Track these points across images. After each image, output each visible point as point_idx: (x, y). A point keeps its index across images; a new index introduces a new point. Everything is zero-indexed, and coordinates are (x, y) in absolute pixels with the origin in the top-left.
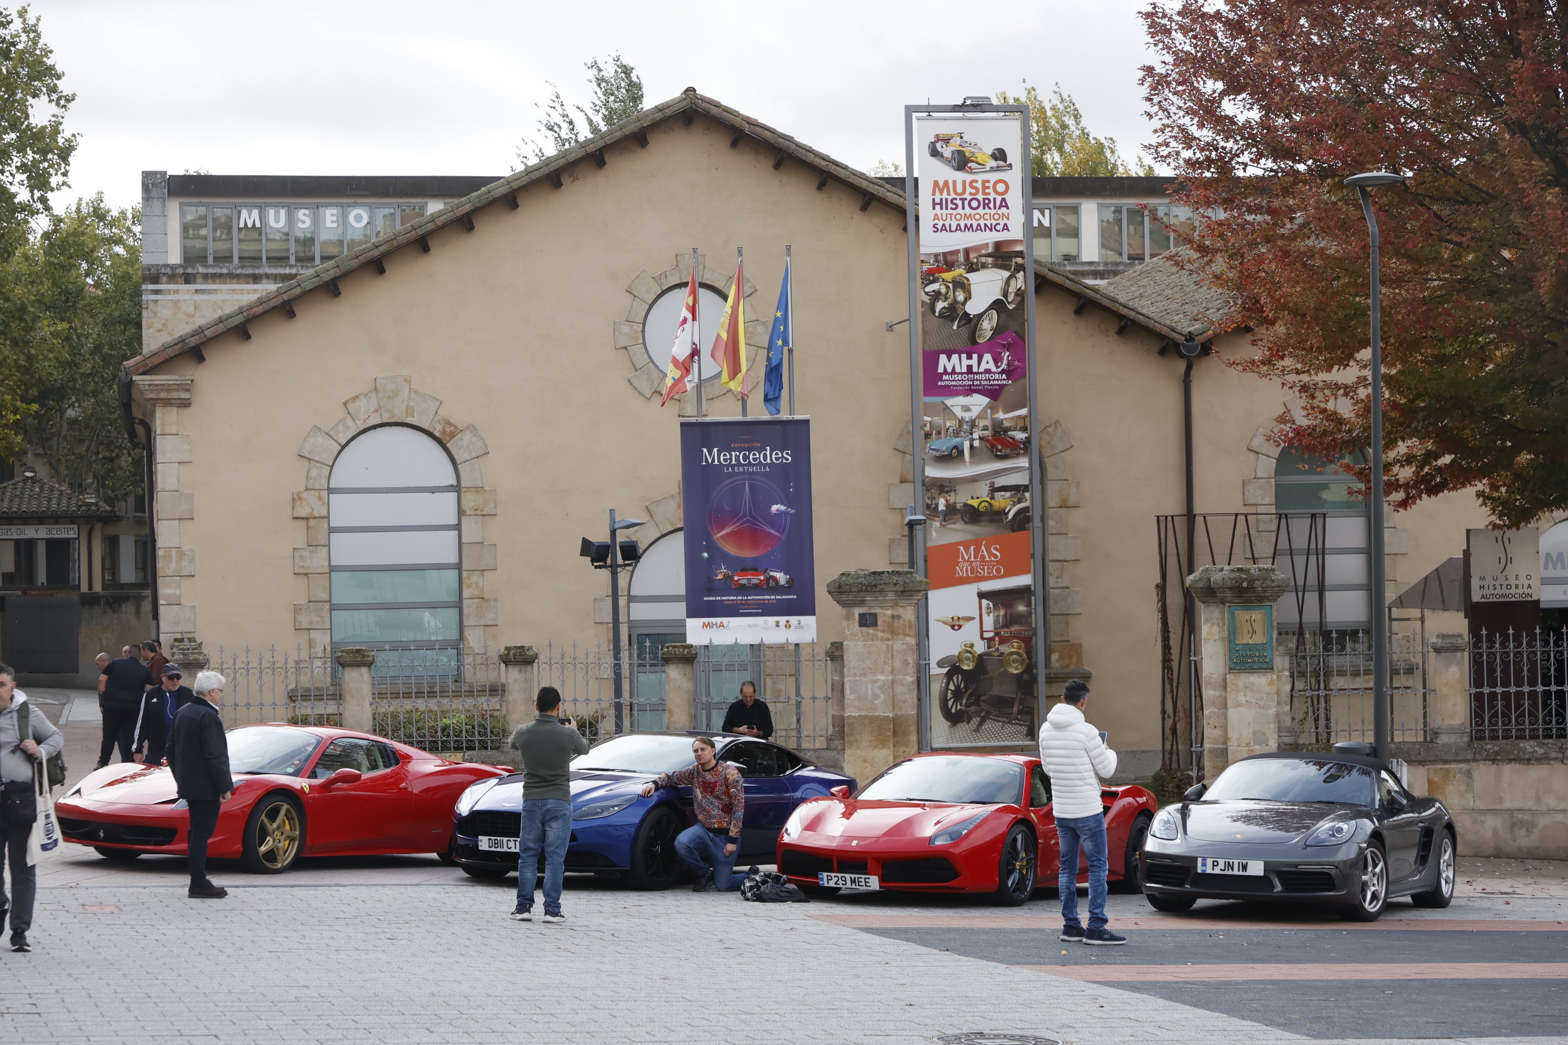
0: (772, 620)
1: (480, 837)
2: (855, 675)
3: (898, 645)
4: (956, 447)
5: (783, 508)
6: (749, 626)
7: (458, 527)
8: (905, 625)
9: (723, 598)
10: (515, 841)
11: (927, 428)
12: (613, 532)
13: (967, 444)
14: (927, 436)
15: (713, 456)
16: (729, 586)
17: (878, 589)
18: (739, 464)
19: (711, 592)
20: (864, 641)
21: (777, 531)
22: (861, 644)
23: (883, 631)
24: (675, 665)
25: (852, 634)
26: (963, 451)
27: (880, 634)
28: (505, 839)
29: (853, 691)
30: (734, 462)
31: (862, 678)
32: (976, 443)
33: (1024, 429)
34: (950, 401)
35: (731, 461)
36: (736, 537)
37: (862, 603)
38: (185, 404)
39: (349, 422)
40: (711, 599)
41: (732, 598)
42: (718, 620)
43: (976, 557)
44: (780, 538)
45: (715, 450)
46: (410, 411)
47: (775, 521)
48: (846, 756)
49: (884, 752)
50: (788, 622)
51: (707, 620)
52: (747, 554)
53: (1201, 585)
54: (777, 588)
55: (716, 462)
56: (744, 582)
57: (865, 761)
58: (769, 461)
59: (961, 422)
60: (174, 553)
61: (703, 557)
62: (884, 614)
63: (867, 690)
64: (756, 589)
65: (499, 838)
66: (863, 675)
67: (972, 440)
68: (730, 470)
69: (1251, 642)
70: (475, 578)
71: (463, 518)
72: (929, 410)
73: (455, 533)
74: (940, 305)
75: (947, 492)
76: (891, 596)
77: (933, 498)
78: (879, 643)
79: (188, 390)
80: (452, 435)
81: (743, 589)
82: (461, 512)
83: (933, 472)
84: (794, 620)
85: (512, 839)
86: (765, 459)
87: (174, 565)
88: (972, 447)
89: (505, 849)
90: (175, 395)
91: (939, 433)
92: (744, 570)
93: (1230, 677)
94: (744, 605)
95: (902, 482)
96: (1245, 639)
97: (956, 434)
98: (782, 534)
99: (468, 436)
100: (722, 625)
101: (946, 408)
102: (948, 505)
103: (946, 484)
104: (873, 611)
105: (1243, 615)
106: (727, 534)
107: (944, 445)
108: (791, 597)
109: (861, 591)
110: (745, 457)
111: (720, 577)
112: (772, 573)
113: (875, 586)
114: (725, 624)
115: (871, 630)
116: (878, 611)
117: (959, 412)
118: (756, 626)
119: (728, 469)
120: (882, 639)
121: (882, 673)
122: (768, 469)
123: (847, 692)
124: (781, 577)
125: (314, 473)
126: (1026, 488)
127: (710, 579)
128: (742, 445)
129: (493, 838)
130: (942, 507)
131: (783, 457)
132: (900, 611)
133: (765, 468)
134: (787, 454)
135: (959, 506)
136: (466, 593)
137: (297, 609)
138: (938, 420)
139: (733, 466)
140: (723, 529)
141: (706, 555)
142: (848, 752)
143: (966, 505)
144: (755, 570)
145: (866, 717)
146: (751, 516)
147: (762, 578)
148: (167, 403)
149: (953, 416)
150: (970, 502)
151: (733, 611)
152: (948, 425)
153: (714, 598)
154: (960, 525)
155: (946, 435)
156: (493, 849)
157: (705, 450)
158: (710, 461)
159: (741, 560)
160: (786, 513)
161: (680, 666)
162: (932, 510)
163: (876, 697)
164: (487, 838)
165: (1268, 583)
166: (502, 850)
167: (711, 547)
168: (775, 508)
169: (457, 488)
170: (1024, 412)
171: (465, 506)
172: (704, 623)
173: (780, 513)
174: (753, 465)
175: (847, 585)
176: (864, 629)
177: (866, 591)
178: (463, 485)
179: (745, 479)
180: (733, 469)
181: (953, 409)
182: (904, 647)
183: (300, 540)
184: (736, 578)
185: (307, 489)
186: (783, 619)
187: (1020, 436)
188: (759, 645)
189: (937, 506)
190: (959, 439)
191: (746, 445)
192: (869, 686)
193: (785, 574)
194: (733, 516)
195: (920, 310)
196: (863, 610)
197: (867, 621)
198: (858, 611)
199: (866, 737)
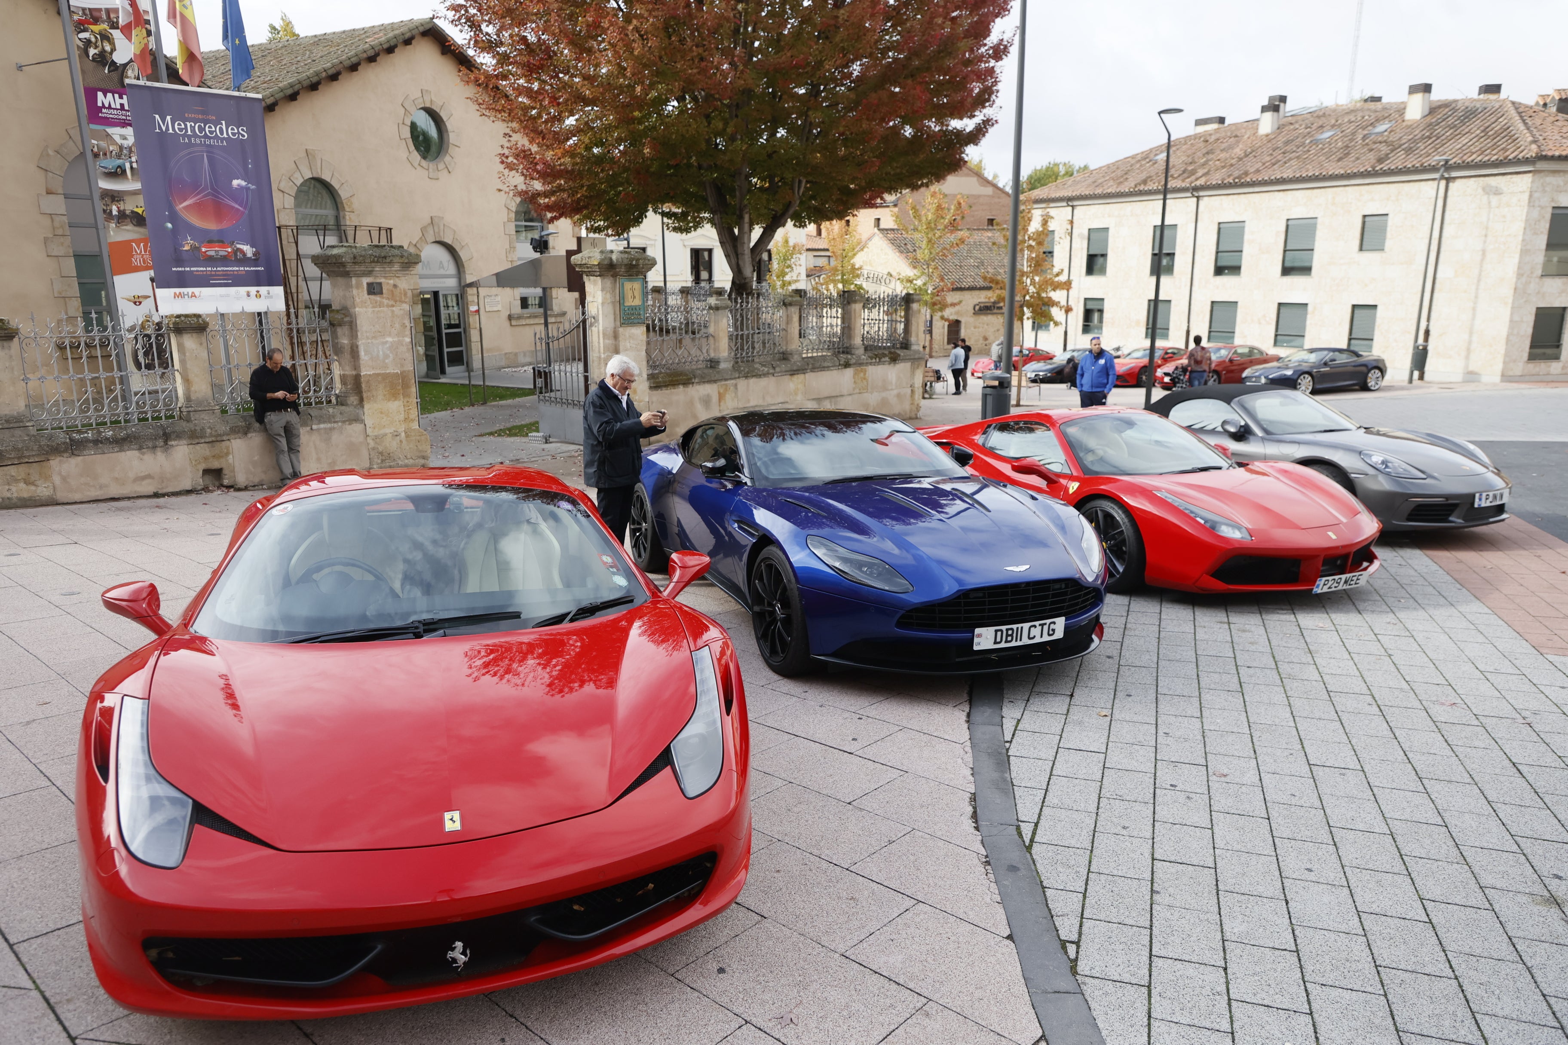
0: (243, 290)
1: (978, 631)
2: (368, 338)
3: (397, 311)
4: (119, 167)
5: (243, 183)
6: (221, 296)
8: (401, 293)
9: (192, 269)
10: (1042, 625)
11: (96, 150)
13: (128, 166)
14: (96, 155)
15: (168, 124)
16: (196, 257)
17: (388, 260)
18: (195, 135)
19: (179, 262)
20: (373, 307)
21: (239, 205)
22: (370, 310)
23: (388, 299)
24: (189, 335)
25: (362, 301)
26: (125, 170)
27: (385, 301)
28: (1026, 626)
29: (366, 352)
30: (189, 133)
31: (373, 341)
32: (135, 165)
34: (111, 130)
35: (187, 131)
36: (198, 208)
37: (369, 273)
40: (180, 269)
41: (202, 269)
42: (190, 290)
43: (145, 251)
44: (243, 213)
45: (169, 118)
47: (235, 195)
48: (365, 410)
49: (397, 403)
50: (258, 292)
51: (178, 290)
52: (211, 226)
54: (244, 260)
55: (171, 131)
56: (212, 253)
57: (381, 413)
58: (225, 135)
59: (121, 147)
61: (167, 227)
62: (387, 283)
63: (378, 351)
64: (224, 260)
65: (1014, 626)
66: (374, 337)
67: (131, 163)
68: (187, 140)
69: (633, 304)
72: (95, 135)
74: (92, 51)
75: (118, 201)
76: (396, 267)
77: (107, 205)
78: (385, 309)
81: (210, 260)
83: (105, 184)
84: (263, 290)
85: (1037, 623)
86: (222, 133)
88: (132, 167)
89: (1025, 641)
91: (105, 154)
92: (210, 242)
93: (621, 330)
94: (216, 275)
95: (48, 193)
96: (629, 302)
97: (119, 156)
98: (245, 208)
100: (193, 295)
101: (108, 135)
102: (119, 211)
103: (115, 195)
104: (378, 281)
105: (628, 285)
106: (190, 205)
107: (111, 164)
108: (259, 269)
109: (373, 262)
110: (201, 129)
111: (187, 248)
112: (239, 246)
113: (385, 257)
114: (197, 294)
115: (377, 298)
116: (382, 280)
117: (117, 139)
118: (228, 296)
119: (184, 139)
120: (388, 306)
121: (390, 335)
122: (225, 143)
123: (362, 353)
124: (249, 250)
127: (177, 250)
128: (197, 116)
129: (1004, 628)
130: (115, 212)
131: (239, 133)
132: (397, 281)
133: (222, 142)
134: (243, 130)
135: (128, 212)
138: (103, 144)
139: (189, 137)
140: (185, 200)
141: (169, 225)
142: (367, 406)
143: (133, 212)
144: (221, 242)
145: (378, 375)
146: (212, 188)
147: (229, 250)
149: (114, 143)
150: (136, 210)
151: (204, 282)
152: (111, 148)
153: (183, 269)
154: (130, 227)
155: (111, 157)
156: (1003, 645)
157: (157, 116)
158: (164, 129)
159: (206, 232)
160: (247, 189)
161: (194, 335)
162: (108, 214)
163: (386, 356)
164: (992, 629)
165: (647, 262)
166: (1019, 643)
167: (174, 217)
168: (236, 183)
172: (175, 293)
173: (241, 188)
174: (210, 138)
175: (361, 256)
176: (372, 297)
177: (378, 262)
179: (202, 151)
180: (190, 140)
181: (114, 136)
182: (402, 312)
184: (204, 250)
186: (253, 290)
188: (266, 313)
189: (111, 211)
190: (121, 161)
191: (200, 117)
192: (380, 347)
193: (252, 246)
194: (195, 187)
195: (77, 53)
196: (370, 280)
197: (374, 289)
198: (365, 281)
199: (380, 392)
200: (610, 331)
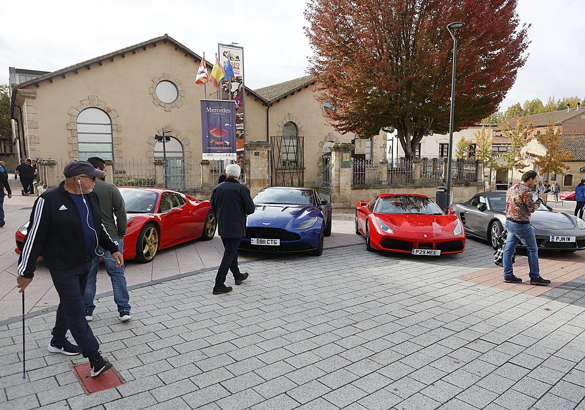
0: (226, 154)
1: (252, 239)
2: (253, 168)
3: (263, 160)
7: (112, 134)
8: (265, 155)
9: (212, 148)
12: (163, 134)
16: (214, 145)
18: (217, 112)
19: (209, 146)
20: (256, 159)
21: (226, 131)
25: (253, 158)
27: (260, 158)
28: (266, 240)
29: (253, 172)
30: (215, 112)
31: (255, 169)
33: (242, 118)
36: (216, 132)
37: (255, 149)
38: (34, 98)
39: (82, 106)
40: (209, 148)
41: (215, 148)
42: (211, 154)
44: (227, 133)
45: (210, 108)
46: (98, 105)
47: (226, 128)
49: (261, 188)
51: (208, 154)
52: (219, 136)
53: (336, 147)
54: (227, 146)
56: (218, 144)
57: (256, 190)
60: (33, 137)
61: (207, 137)
62: (261, 152)
64: (221, 146)
65: (263, 239)
69: (346, 161)
70: (117, 146)
71: (113, 132)
73: (111, 135)
74: (226, 89)
76: (263, 148)
78: (260, 160)
79: (35, 94)
80: (109, 111)
81: (217, 146)
82: (112, 130)
84: (231, 154)
85: (270, 240)
86: (223, 111)
87: (33, 140)
89: (266, 244)
90: (31, 95)
92: (218, 141)
93: (341, 169)
94: (218, 150)
98: (228, 131)
99: (114, 111)
104: (258, 152)
105: (344, 154)
106: (214, 131)
108: (230, 148)
111: (212, 142)
112: (225, 142)
113: (259, 145)
114: (213, 155)
115: (257, 157)
118: (221, 156)
119: (214, 114)
121: (261, 168)
123: (251, 172)
124: (228, 143)
125: (72, 118)
126: (243, 130)
127: (209, 143)
129: (259, 239)
131: (228, 111)
132: (264, 152)
133: (223, 114)
136: (114, 150)
137: (69, 152)
140: (212, 130)
144: (221, 141)
145: (256, 179)
146: (220, 126)
147: (223, 143)
148: (28, 97)
151: (215, 152)
156: (259, 244)
157: (207, 108)
158: (209, 111)
159: (217, 138)
160: (229, 126)
161: (205, 165)
163: (259, 174)
164: (256, 239)
166: (264, 244)
167: (209, 134)
168: (226, 125)
169: (111, 124)
170: (243, 114)
171: (113, 129)
174: (220, 113)
177: (256, 146)
178: (113, 123)
179: (218, 117)
182: (265, 161)
183: (70, 136)
184: (216, 143)
185: (71, 122)
186: (228, 154)
187: (242, 119)
191: (218, 107)
192: (257, 171)
194: (215, 126)
195: (221, 90)
196: (255, 151)
197: (257, 154)
198: (254, 152)
199: (256, 184)
200: (337, 169)
